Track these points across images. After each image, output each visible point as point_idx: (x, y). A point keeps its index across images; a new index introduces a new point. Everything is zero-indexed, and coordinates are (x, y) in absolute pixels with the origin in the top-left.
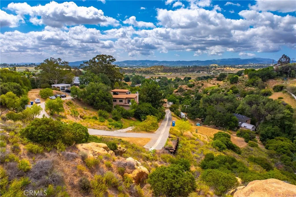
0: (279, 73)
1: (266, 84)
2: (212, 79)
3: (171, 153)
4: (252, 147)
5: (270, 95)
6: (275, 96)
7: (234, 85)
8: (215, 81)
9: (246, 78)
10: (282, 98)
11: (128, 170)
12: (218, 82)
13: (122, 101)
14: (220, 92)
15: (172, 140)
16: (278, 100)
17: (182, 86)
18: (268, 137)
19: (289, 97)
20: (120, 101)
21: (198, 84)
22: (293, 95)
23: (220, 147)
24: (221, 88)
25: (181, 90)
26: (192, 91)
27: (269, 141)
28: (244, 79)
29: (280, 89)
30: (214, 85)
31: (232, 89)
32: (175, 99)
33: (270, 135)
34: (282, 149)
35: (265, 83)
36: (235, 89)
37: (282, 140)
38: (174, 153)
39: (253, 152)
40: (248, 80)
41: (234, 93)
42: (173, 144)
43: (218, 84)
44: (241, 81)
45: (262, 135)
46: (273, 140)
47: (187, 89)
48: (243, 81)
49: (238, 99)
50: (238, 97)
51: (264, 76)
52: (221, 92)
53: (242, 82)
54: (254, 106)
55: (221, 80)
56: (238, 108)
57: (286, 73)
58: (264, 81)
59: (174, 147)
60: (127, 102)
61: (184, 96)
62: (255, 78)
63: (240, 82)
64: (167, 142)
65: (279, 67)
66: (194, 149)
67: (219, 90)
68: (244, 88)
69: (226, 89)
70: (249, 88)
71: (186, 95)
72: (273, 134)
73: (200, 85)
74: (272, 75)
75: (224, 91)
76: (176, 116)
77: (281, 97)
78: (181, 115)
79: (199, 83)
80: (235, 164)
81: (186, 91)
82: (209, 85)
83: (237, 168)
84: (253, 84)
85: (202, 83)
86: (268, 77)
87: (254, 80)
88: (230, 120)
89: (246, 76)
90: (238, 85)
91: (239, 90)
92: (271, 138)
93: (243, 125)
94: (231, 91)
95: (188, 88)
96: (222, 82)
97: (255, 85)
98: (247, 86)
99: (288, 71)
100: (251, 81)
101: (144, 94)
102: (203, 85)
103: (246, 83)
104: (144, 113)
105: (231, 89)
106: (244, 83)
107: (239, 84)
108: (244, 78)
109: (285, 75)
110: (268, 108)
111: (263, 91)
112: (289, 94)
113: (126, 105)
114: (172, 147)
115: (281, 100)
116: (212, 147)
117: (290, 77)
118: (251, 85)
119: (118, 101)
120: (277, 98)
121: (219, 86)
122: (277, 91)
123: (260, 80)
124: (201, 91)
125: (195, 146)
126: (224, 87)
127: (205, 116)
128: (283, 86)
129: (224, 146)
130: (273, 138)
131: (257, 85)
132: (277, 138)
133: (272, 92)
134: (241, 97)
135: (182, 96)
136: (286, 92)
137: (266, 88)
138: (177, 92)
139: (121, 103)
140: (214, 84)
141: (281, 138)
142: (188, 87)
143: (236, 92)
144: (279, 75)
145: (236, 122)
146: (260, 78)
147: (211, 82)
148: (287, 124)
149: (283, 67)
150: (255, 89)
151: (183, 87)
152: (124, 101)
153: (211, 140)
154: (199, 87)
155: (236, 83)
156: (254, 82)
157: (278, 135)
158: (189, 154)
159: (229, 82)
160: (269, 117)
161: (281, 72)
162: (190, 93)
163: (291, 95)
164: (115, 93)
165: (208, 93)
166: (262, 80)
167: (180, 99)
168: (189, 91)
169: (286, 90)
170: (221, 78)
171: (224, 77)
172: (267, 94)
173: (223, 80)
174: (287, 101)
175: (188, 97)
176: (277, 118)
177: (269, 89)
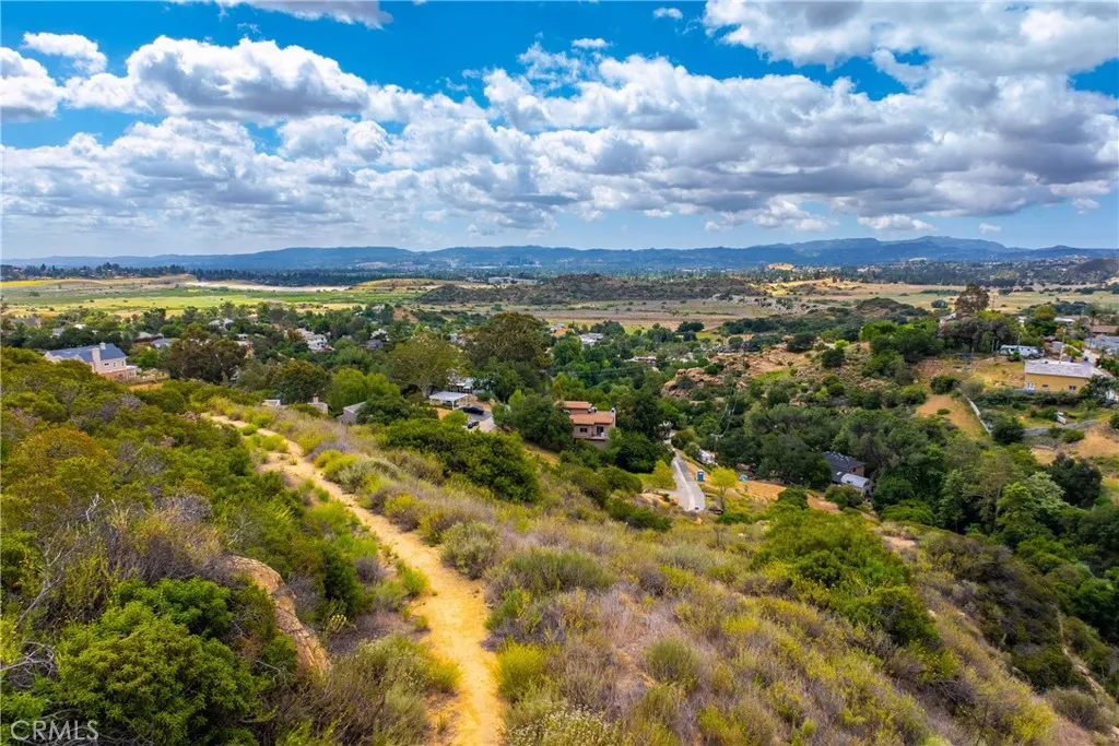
0: (952, 340)
1: (917, 372)
2: (774, 348)
5: (922, 403)
6: (932, 407)
7: (832, 373)
8: (781, 354)
9: (866, 351)
10: (947, 412)
12: (791, 357)
13: (586, 430)
14: (796, 392)
16: (937, 417)
17: (689, 370)
18: (887, 501)
19: (962, 409)
20: (582, 430)
21: (733, 363)
22: (973, 405)
24: (798, 379)
25: (686, 383)
26: (718, 386)
27: (887, 507)
28: (860, 356)
29: (946, 386)
30: (780, 368)
31: (828, 386)
33: (890, 497)
35: (914, 367)
36: (836, 385)
37: (912, 507)
38: (721, 514)
40: (870, 359)
41: (832, 394)
42: (715, 505)
43: (790, 364)
44: (851, 359)
45: (877, 498)
46: (895, 506)
47: (702, 380)
48: (857, 360)
49: (843, 411)
50: (843, 407)
51: (912, 349)
52: (799, 390)
53: (854, 365)
54: (866, 436)
55: (799, 351)
56: (837, 439)
57: (970, 341)
58: (910, 361)
60: (595, 432)
61: (696, 403)
62: (887, 353)
63: (848, 364)
64: (706, 503)
65: (953, 322)
67: (792, 386)
68: (859, 382)
69: (811, 382)
70: (873, 380)
71: (700, 397)
72: (897, 494)
73: (740, 367)
74: (933, 348)
75: (805, 390)
76: (691, 458)
77: (948, 408)
78: (700, 456)
79: (735, 359)
81: (701, 385)
82: (767, 367)
84: (881, 372)
85: (746, 359)
86: (922, 351)
87: (885, 358)
88: (814, 467)
89: (866, 345)
90: (843, 371)
91: (845, 387)
92: (892, 502)
93: (846, 478)
94: (824, 389)
95: (707, 378)
96: (802, 357)
97: (888, 373)
98: (867, 375)
99: (974, 337)
100: (878, 361)
101: (628, 413)
102: (747, 366)
103: (865, 369)
104: (636, 456)
105: (826, 384)
106: (859, 367)
107: (846, 369)
108: (862, 351)
109: (966, 347)
110: (894, 440)
111: (906, 390)
112: (964, 401)
113: (595, 438)
114: (716, 508)
115: (943, 416)
117: (977, 350)
118: (877, 374)
119: (577, 429)
120: (936, 412)
121: (793, 373)
122: (940, 393)
123: (900, 360)
124: (744, 384)
126: (806, 376)
127: (758, 459)
128: (953, 381)
130: (896, 503)
131: (892, 374)
132: (902, 502)
133: (928, 395)
134: (851, 407)
135: (691, 402)
136: (959, 395)
137: (916, 381)
138: (674, 387)
139: (583, 435)
140: (780, 364)
141: (911, 503)
142: (704, 374)
143: (837, 392)
144: (951, 347)
145: (827, 472)
146: (902, 353)
147: (772, 357)
148: (932, 475)
149: (960, 326)
150: (887, 384)
151: (693, 374)
152: (590, 430)
154: (739, 375)
155: (839, 366)
156: (885, 364)
157: (905, 497)
159: (819, 365)
160: (894, 460)
161: (956, 337)
162: (713, 393)
163: (968, 404)
165: (763, 392)
166: (906, 361)
167: (688, 411)
168: (709, 384)
169: (959, 390)
170: (799, 344)
171: (808, 343)
172: (915, 400)
173: (805, 350)
174: (957, 418)
175: (708, 405)
176: (911, 462)
177: (924, 386)
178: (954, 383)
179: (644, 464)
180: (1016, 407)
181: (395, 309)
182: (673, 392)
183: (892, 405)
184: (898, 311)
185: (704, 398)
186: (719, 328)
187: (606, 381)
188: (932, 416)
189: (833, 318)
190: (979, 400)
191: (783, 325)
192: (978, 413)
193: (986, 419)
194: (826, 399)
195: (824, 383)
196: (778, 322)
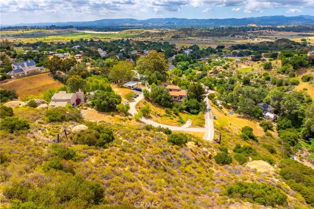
0: (312, 61)
2: (247, 59)
3: (218, 142)
4: (267, 136)
5: (298, 85)
6: (301, 86)
7: (266, 71)
8: (249, 62)
10: (307, 90)
11: (206, 154)
12: (252, 63)
13: (176, 98)
15: (217, 134)
16: (303, 91)
17: (217, 67)
18: (282, 128)
19: (313, 89)
20: (175, 98)
21: (232, 65)
23: (245, 138)
24: (254, 72)
25: (216, 72)
26: (227, 73)
27: (282, 131)
28: (277, 65)
29: (307, 79)
32: (211, 83)
33: (283, 127)
34: (289, 138)
35: (296, 71)
36: (267, 76)
38: (219, 143)
39: (267, 140)
40: (281, 67)
41: (266, 79)
42: (218, 137)
43: (252, 66)
44: (274, 67)
45: (278, 126)
46: (284, 130)
47: (221, 71)
48: (276, 67)
49: (269, 86)
50: (269, 84)
51: (296, 64)
52: (254, 77)
53: (274, 69)
54: (277, 102)
55: (256, 61)
56: (266, 98)
58: (295, 69)
59: (219, 139)
60: (179, 98)
61: (219, 79)
62: (287, 65)
63: (272, 68)
64: (214, 136)
66: (229, 140)
67: (252, 75)
68: (275, 75)
69: (259, 75)
70: (280, 75)
71: (220, 77)
72: (285, 126)
73: (235, 66)
74: (304, 64)
75: (256, 77)
76: (213, 105)
77: (306, 88)
78: (217, 103)
79: (233, 63)
80: (251, 150)
81: (221, 73)
82: (243, 66)
83: (252, 152)
84: (284, 72)
85: (237, 63)
86: (300, 65)
87: (287, 67)
89: (280, 61)
91: (270, 77)
93: (267, 114)
94: (263, 77)
95: (223, 70)
96: (256, 63)
97: (287, 72)
98: (278, 73)
100: (284, 68)
101: (192, 91)
102: (237, 66)
103: (279, 70)
104: (193, 108)
106: (276, 70)
107: (271, 70)
108: (278, 63)
110: (287, 104)
111: (292, 80)
113: (179, 100)
114: (218, 139)
115: (305, 91)
116: (240, 138)
118: (282, 72)
119: (173, 97)
120: (302, 89)
121: (253, 70)
122: (305, 82)
123: (291, 68)
124: (235, 73)
125: (230, 137)
126: (257, 71)
128: (310, 77)
129: (248, 137)
130: (285, 129)
132: (288, 129)
133: (300, 82)
134: (272, 84)
135: (217, 78)
136: (312, 83)
137: (296, 76)
138: (212, 73)
139: (175, 99)
140: (249, 65)
141: (291, 130)
142: (222, 68)
143: (268, 79)
144: (311, 64)
146: (292, 65)
147: (246, 63)
148: (300, 118)
150: (286, 77)
151: (218, 69)
152: (177, 98)
153: (240, 131)
154: (234, 69)
155: (269, 69)
156: (286, 69)
157: (289, 127)
158: (227, 143)
159: (262, 68)
160: (286, 111)
162: (224, 75)
164: (171, 90)
165: (241, 77)
166: (293, 68)
167: (215, 82)
168: (223, 72)
169: (312, 81)
170: (255, 58)
171: (259, 58)
172: (296, 84)
173: (258, 60)
174: (310, 92)
175: (222, 80)
176: (292, 113)
177: (299, 78)
178: (311, 79)
179: (195, 111)
181: (130, 41)
183: (287, 85)
186: (230, 48)
187: (191, 68)
188: (301, 91)
189: (267, 45)
191: (250, 47)
194: (263, 81)
195: (263, 75)
196: (249, 46)
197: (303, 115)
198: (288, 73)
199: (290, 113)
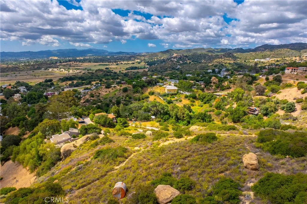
0: (147, 83)
1: (144, 91)
5: (149, 98)
6: (152, 98)
7: (126, 93)
8: (105, 89)
10: (156, 99)
12: (108, 90)
19: (158, 98)
22: (160, 97)
24: (118, 96)
25: (89, 101)
26: (96, 100)
29: (152, 93)
30: (107, 93)
33: (167, 119)
36: (129, 96)
40: (133, 89)
44: (129, 90)
52: (121, 99)
58: (142, 89)
61: (95, 106)
70: (136, 94)
74: (145, 85)
79: (95, 92)
81: (92, 100)
82: (104, 93)
86: (143, 86)
87: (137, 89)
91: (131, 96)
92: (168, 120)
96: (110, 89)
99: (151, 82)
100: (135, 89)
102: (99, 94)
103: (133, 92)
107: (129, 92)
109: (150, 84)
111: (144, 95)
112: (158, 96)
118: (136, 92)
121: (115, 94)
122: (152, 95)
124: (102, 99)
126: (120, 95)
132: (170, 119)
134: (135, 101)
136: (156, 95)
137: (144, 93)
138: (84, 102)
142: (90, 97)
146: (140, 87)
147: (103, 90)
149: (148, 80)
150: (139, 95)
157: (169, 118)
159: (122, 92)
162: (96, 102)
169: (156, 94)
171: (110, 86)
172: (148, 97)
174: (158, 100)
175: (98, 106)
176: (165, 111)
177: (146, 94)
178: (154, 93)
180: (167, 96)
182: (84, 104)
183: (143, 99)
184: (105, 72)
185: (95, 104)
188: (153, 100)
189: (90, 75)
190: (161, 96)
192: (162, 99)
193: (164, 99)
194: (129, 100)
195: (126, 96)
197: (169, 111)
198: (139, 92)
199: (163, 112)
